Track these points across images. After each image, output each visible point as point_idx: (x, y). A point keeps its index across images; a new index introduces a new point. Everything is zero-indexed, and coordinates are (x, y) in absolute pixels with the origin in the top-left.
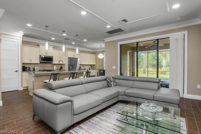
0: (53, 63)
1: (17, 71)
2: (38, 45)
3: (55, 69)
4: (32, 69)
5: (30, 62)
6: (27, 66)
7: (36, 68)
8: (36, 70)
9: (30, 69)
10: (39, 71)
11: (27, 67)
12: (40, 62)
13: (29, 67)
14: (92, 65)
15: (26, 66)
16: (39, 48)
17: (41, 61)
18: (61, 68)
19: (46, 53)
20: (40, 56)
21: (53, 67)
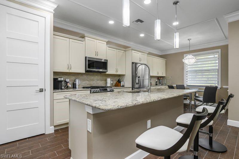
0: (107, 73)
1: (41, 90)
2: (83, 37)
3: (109, 85)
4: (70, 85)
5: (68, 71)
6: (62, 79)
7: (77, 82)
8: (77, 87)
9: (67, 84)
10: (84, 88)
11: (61, 81)
12: (86, 71)
13: (65, 81)
14: (161, 77)
15: (59, 79)
16: (84, 43)
17: (88, 69)
18: (119, 82)
19: (97, 54)
20: (86, 57)
21: (106, 80)
